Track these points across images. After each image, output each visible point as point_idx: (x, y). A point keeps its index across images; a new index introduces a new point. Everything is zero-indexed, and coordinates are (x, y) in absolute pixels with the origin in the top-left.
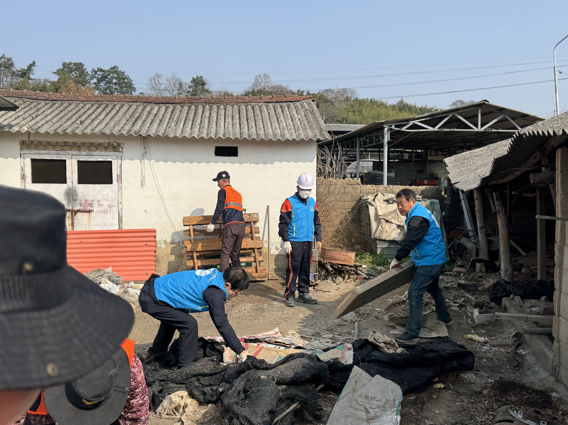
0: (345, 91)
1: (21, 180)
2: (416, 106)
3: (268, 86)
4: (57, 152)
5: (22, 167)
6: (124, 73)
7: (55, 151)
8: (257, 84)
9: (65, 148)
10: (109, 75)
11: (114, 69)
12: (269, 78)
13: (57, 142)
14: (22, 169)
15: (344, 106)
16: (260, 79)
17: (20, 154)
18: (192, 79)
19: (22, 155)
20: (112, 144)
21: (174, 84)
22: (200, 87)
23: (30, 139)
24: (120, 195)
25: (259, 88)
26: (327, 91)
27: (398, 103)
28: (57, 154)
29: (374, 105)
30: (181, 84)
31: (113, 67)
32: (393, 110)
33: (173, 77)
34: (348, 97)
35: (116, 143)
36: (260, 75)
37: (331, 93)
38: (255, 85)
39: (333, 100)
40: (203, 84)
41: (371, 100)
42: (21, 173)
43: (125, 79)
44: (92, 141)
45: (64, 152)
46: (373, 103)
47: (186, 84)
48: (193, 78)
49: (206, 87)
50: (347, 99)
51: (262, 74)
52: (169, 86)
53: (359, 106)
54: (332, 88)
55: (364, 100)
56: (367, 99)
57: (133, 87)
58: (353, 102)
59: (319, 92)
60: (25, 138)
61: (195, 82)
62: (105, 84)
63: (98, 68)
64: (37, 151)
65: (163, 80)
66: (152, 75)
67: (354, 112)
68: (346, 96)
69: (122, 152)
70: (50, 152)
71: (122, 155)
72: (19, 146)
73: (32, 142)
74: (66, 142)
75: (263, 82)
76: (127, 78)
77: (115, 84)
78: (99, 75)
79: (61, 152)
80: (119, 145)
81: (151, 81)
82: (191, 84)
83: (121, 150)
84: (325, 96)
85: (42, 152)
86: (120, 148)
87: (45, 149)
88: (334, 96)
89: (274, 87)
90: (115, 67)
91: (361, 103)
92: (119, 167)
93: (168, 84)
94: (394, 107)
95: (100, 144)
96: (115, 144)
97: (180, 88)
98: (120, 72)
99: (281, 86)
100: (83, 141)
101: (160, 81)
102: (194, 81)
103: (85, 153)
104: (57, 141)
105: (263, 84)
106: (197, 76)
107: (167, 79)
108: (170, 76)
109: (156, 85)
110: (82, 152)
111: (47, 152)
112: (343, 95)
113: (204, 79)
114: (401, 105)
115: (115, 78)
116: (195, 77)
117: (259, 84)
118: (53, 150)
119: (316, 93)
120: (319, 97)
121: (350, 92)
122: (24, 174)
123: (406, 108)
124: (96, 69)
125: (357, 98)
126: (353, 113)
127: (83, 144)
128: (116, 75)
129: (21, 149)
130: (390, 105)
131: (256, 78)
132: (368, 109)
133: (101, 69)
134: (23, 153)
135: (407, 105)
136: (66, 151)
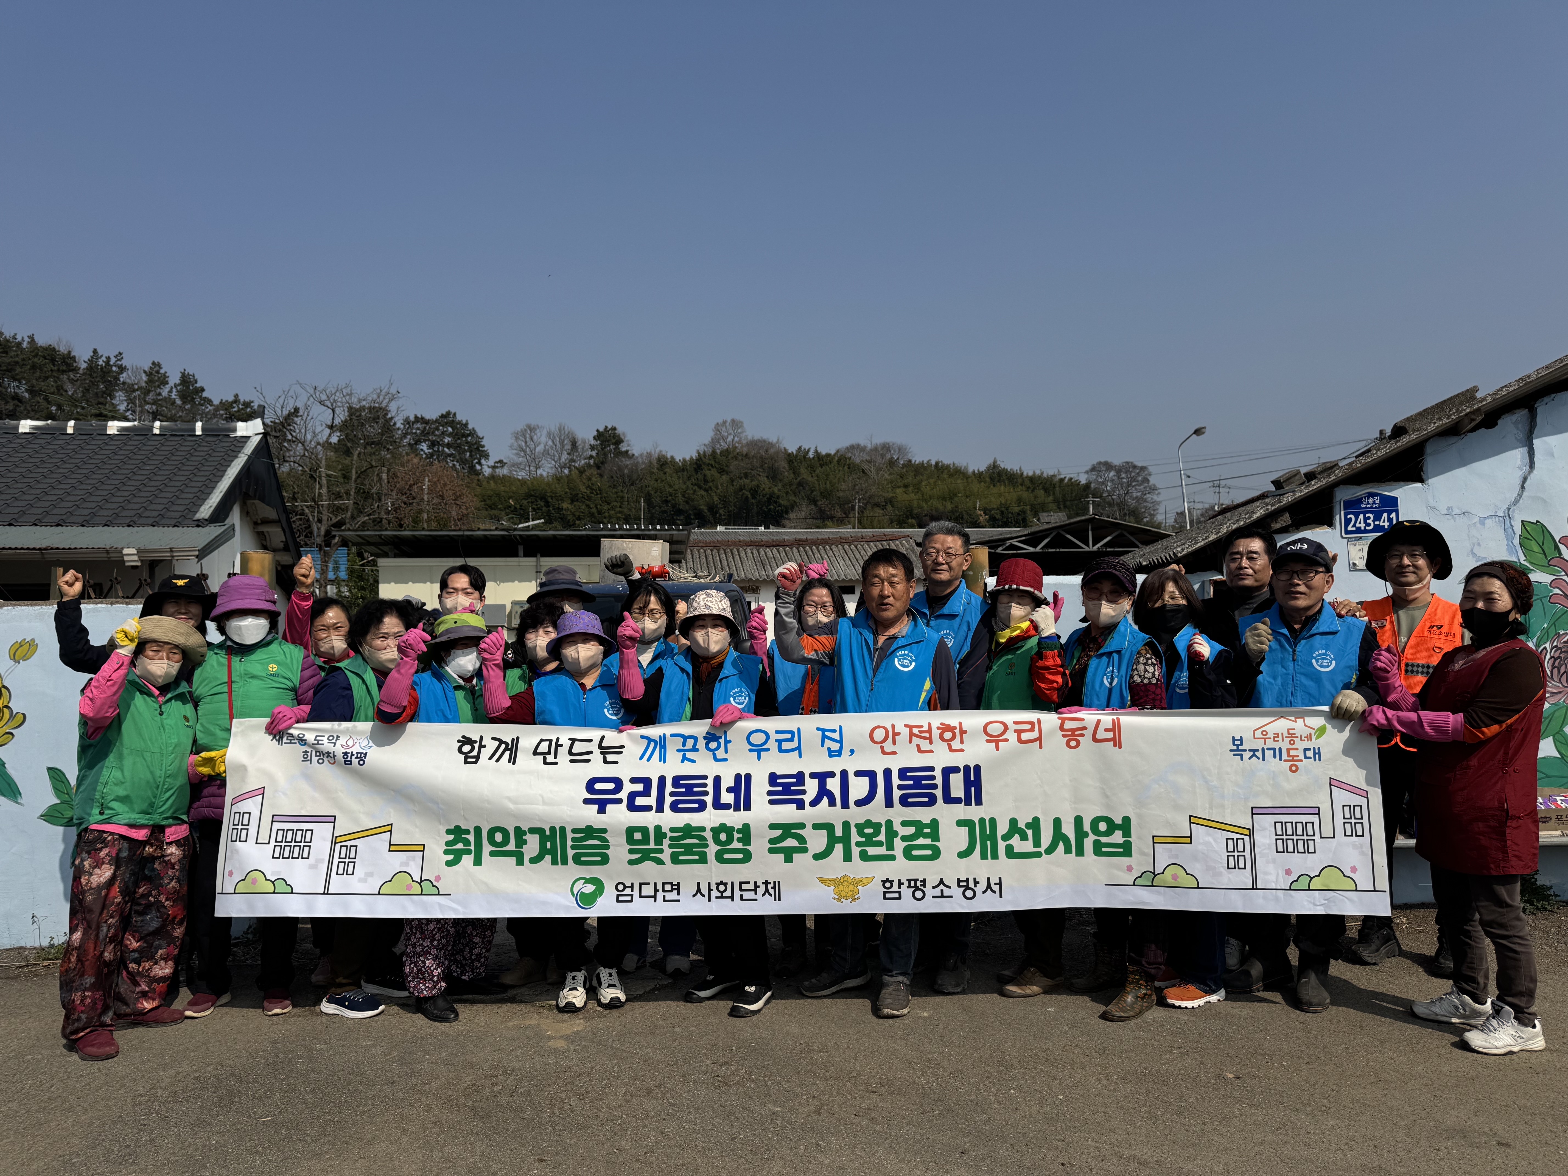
0: (886, 447)
2: (1022, 474)
3: (739, 442)
6: (466, 425)
8: (719, 439)
10: (437, 429)
11: (447, 419)
12: (742, 426)
15: (886, 476)
16: (724, 429)
18: (595, 433)
21: (562, 442)
22: (612, 447)
25: (724, 446)
26: (852, 448)
27: (988, 468)
29: (942, 472)
30: (574, 444)
31: (444, 413)
32: (980, 482)
33: (560, 430)
34: (892, 458)
36: (725, 422)
37: (861, 451)
38: (715, 441)
39: (865, 466)
40: (618, 441)
41: (937, 463)
43: (469, 435)
46: (940, 469)
47: (584, 442)
48: (598, 431)
49: (623, 447)
50: (892, 463)
51: (729, 421)
52: (552, 448)
53: (915, 476)
54: (862, 443)
55: (923, 464)
56: (928, 462)
57: (483, 451)
58: (903, 468)
59: (838, 451)
61: (602, 438)
62: (429, 447)
63: (416, 417)
65: (542, 440)
66: (520, 426)
67: (906, 486)
68: (888, 456)
75: (730, 434)
76: (473, 433)
77: (449, 446)
78: (418, 429)
81: (517, 438)
82: (593, 442)
84: (850, 458)
88: (867, 457)
89: (753, 444)
90: (448, 413)
91: (920, 469)
93: (550, 443)
94: (979, 476)
97: (572, 450)
98: (460, 422)
99: (764, 441)
101: (535, 437)
102: (599, 436)
105: (730, 439)
106: (606, 427)
107: (549, 434)
108: (554, 429)
109: (527, 446)
112: (883, 456)
113: (620, 430)
114: (994, 473)
115: (450, 435)
116: (601, 429)
117: (724, 439)
119: (833, 452)
120: (839, 461)
121: (897, 450)
123: (1004, 477)
124: (412, 418)
125: (910, 461)
126: (904, 489)
128: (450, 429)
130: (974, 472)
131: (718, 428)
132: (932, 481)
133: (422, 418)
135: (1005, 471)
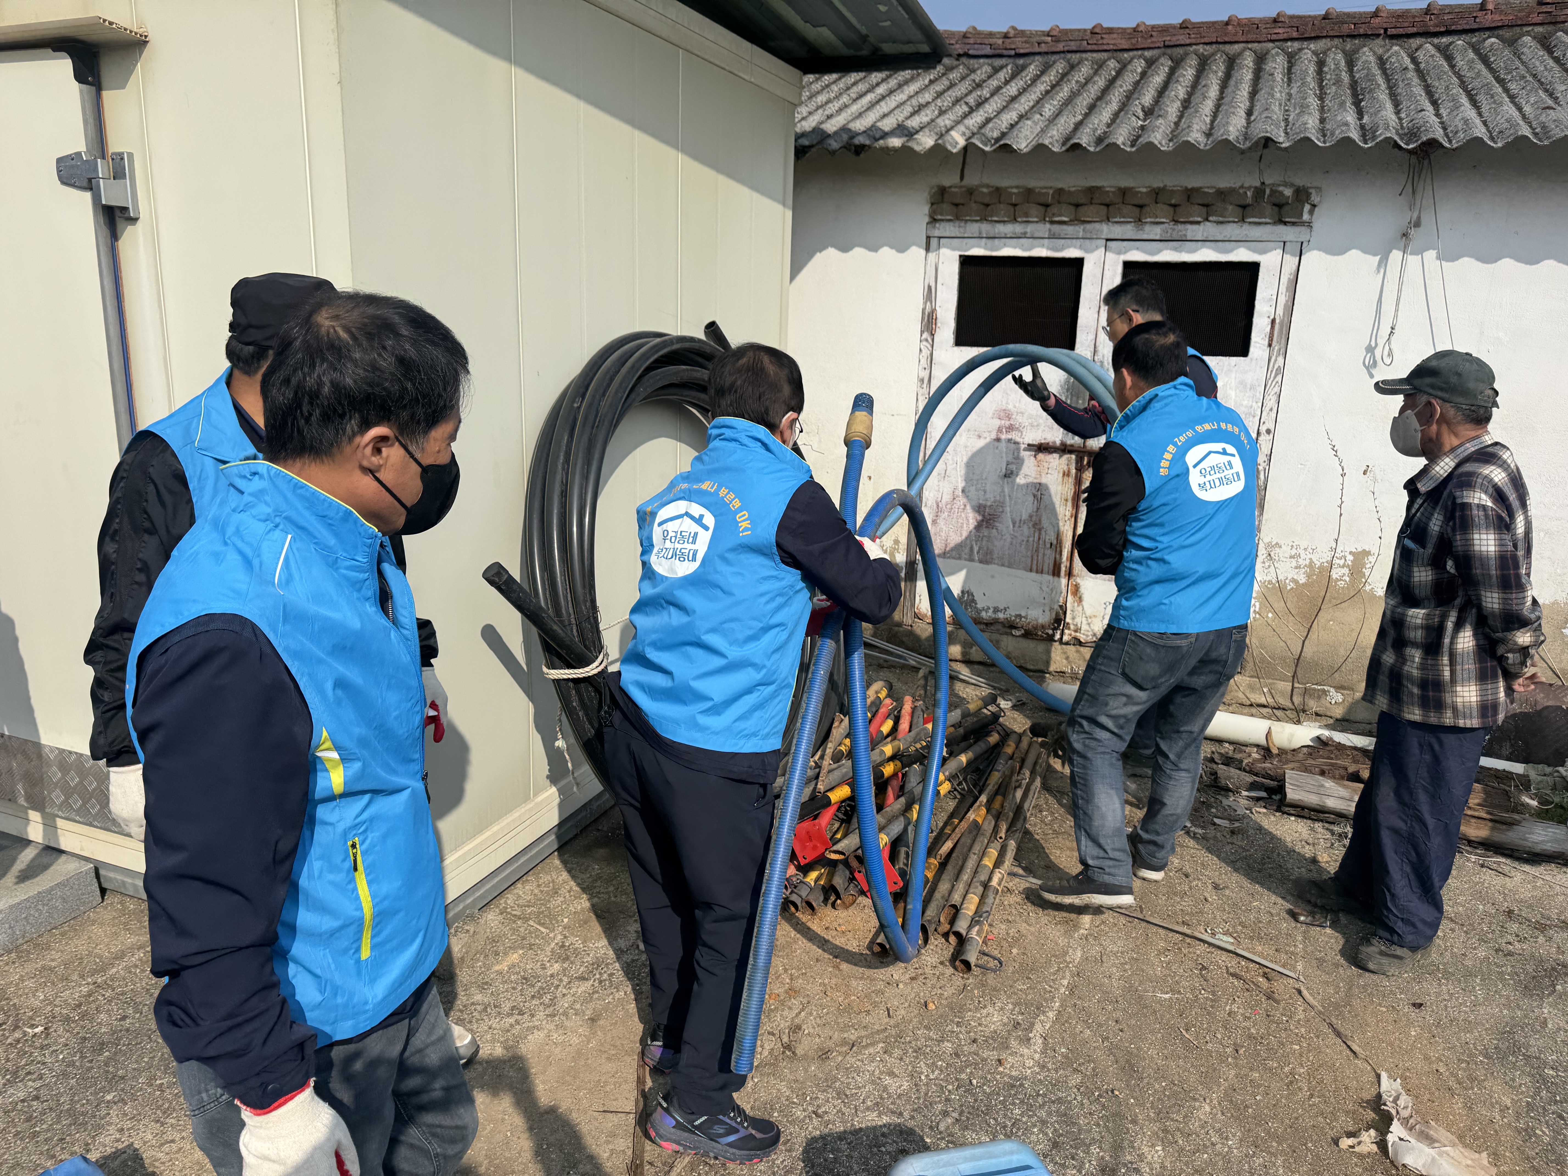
1: (922, 332)
4: (1056, 228)
5: (930, 287)
7: (1048, 225)
9: (1088, 211)
13: (1060, 191)
14: (930, 294)
17: (928, 238)
19: (934, 242)
20: (1273, 192)
23: (965, 182)
24: (1271, 402)
28: (1053, 236)
35: (1292, 185)
42: (924, 310)
44: (1193, 182)
45: (1079, 230)
60: (950, 179)
64: (985, 227)
69: (1309, 225)
70: (1030, 228)
71: (1304, 237)
72: (926, 209)
73: (970, 192)
74: (1091, 191)
79: (1069, 230)
80: (1302, 195)
83: (1306, 217)
85: (1001, 229)
86: (1307, 207)
87: (1014, 220)
92: (1283, 288)
95: (1222, 194)
96: (1288, 192)
100: (1157, 184)
103: (1156, 232)
104: (1060, 186)
110: (1147, 228)
111: (1018, 228)
118: (1043, 220)
122: (933, 311)
127: (1157, 194)
129: (933, 220)
134: (937, 233)
136: (1088, 226)
